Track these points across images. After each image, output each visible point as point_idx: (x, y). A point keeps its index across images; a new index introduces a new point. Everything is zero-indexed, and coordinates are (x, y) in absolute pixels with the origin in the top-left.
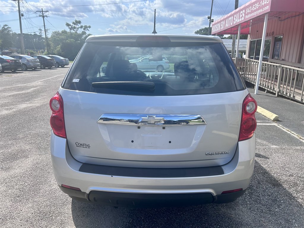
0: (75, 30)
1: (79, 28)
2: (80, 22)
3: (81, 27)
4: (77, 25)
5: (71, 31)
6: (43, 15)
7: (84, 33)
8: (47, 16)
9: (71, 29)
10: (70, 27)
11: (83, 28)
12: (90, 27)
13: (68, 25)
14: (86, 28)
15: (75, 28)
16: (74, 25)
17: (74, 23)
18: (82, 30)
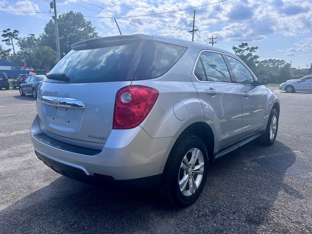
0: (241, 52)
1: (245, 50)
2: (246, 44)
3: (248, 49)
4: (244, 47)
5: (237, 54)
6: (213, 41)
7: (250, 55)
8: (216, 42)
9: (236, 52)
10: (237, 50)
11: (249, 50)
12: (257, 48)
13: (234, 48)
14: (253, 49)
15: (241, 50)
16: (241, 47)
17: (240, 46)
18: (248, 52)
